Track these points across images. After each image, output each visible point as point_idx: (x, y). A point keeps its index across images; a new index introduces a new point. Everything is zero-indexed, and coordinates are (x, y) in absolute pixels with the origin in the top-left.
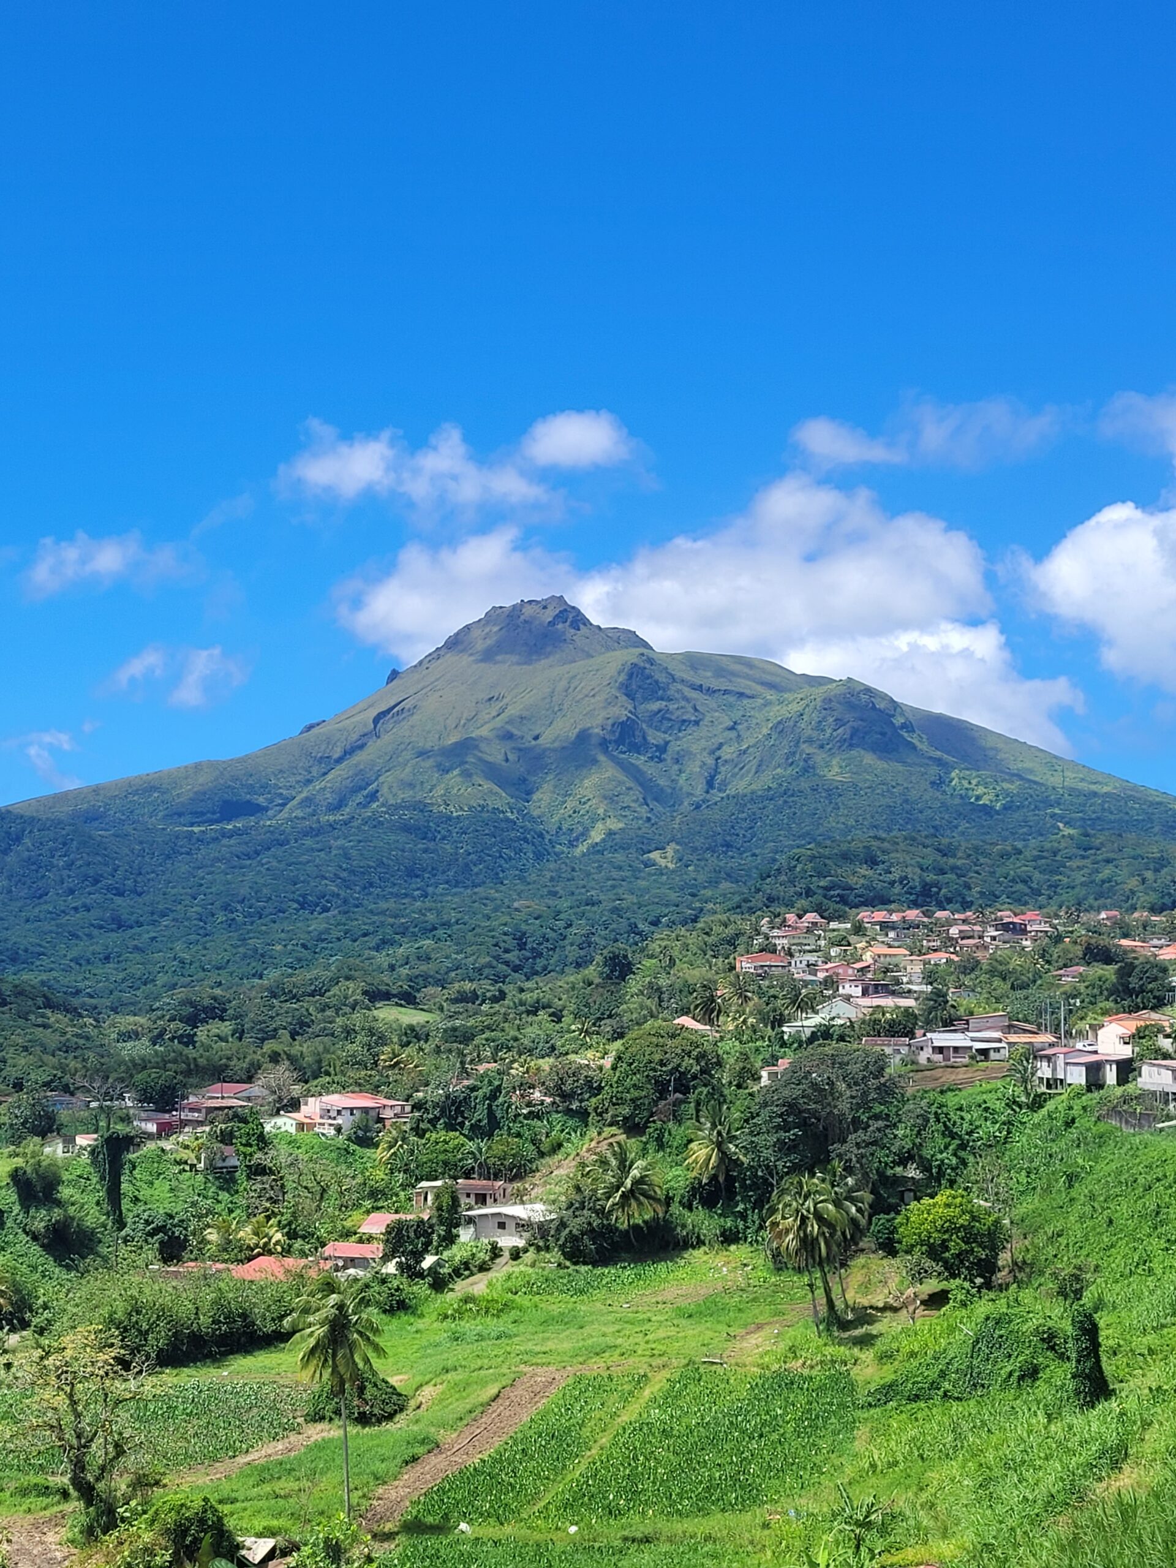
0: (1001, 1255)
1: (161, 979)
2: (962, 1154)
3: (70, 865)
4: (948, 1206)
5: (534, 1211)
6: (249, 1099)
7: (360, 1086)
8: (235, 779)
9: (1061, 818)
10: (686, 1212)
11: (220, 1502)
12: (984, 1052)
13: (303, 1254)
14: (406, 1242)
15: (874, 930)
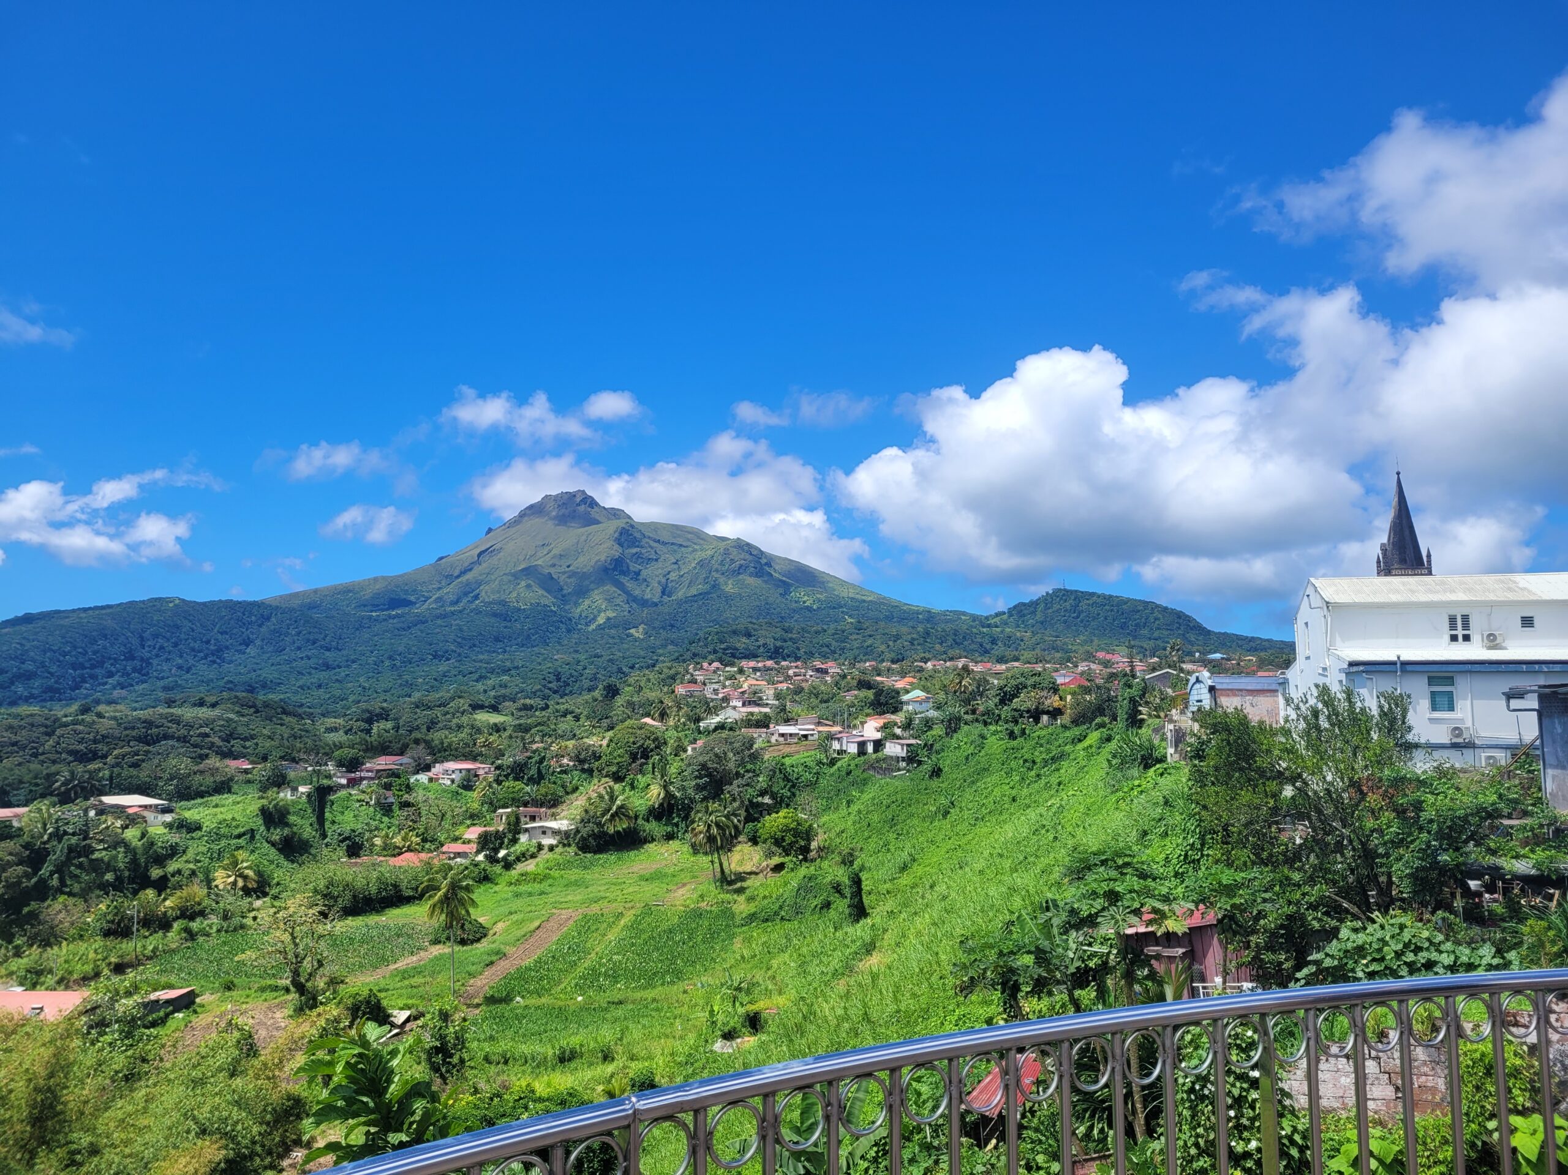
0: (812, 843)
1: (351, 698)
2: (793, 790)
3: (299, 634)
4: (785, 818)
5: (562, 824)
7: (466, 757)
8: (397, 587)
9: (847, 613)
10: (646, 823)
11: (379, 991)
12: (805, 736)
13: (430, 851)
14: (487, 842)
15: (748, 671)
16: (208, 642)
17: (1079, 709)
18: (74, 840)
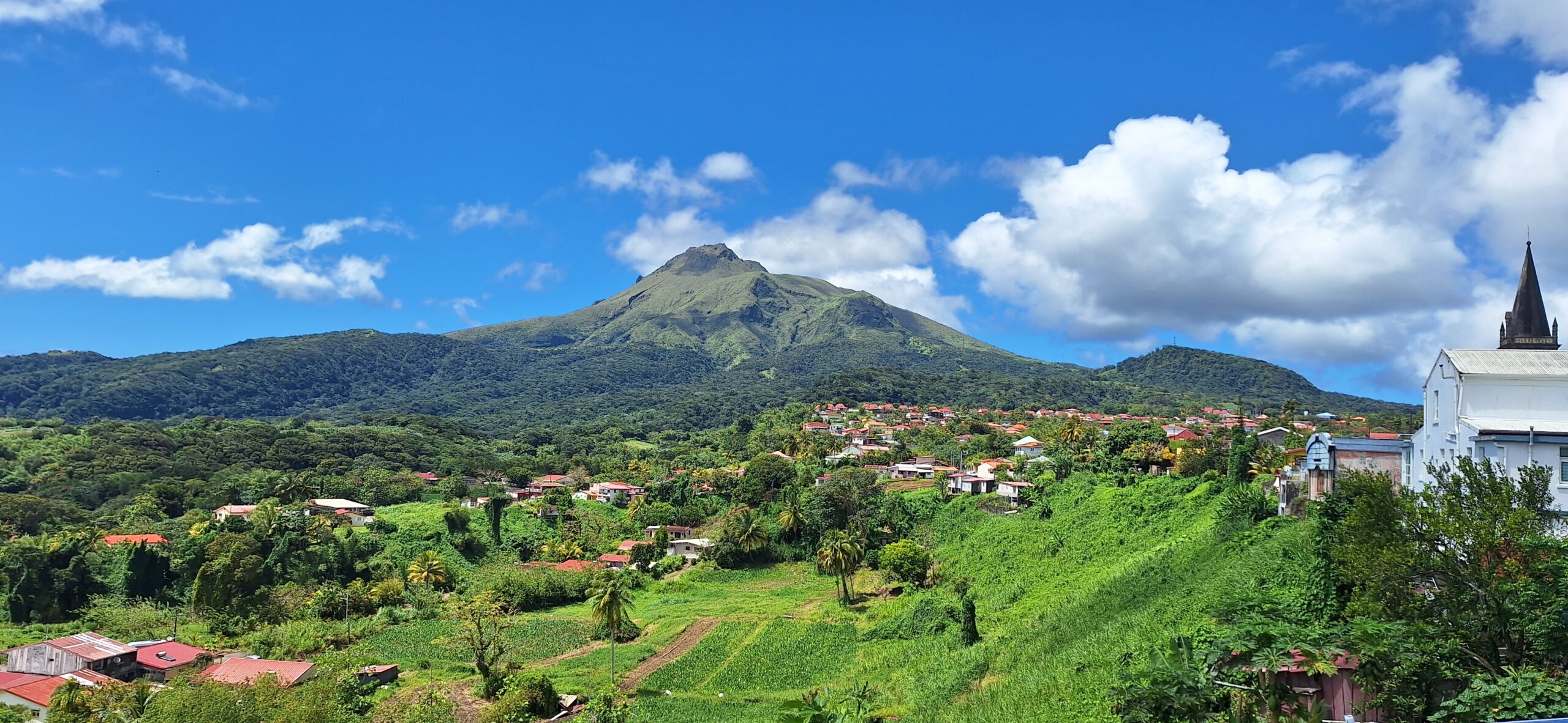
0: (928, 571)
1: (520, 422)
2: (911, 522)
3: (475, 365)
4: (904, 547)
5: (703, 542)
6: (564, 483)
7: (619, 479)
8: (559, 327)
9: (961, 363)
10: (777, 545)
11: (550, 677)
12: (923, 475)
13: (590, 560)
14: (641, 555)
15: (869, 413)
16: (398, 369)
17: (1189, 461)
18: (294, 535)
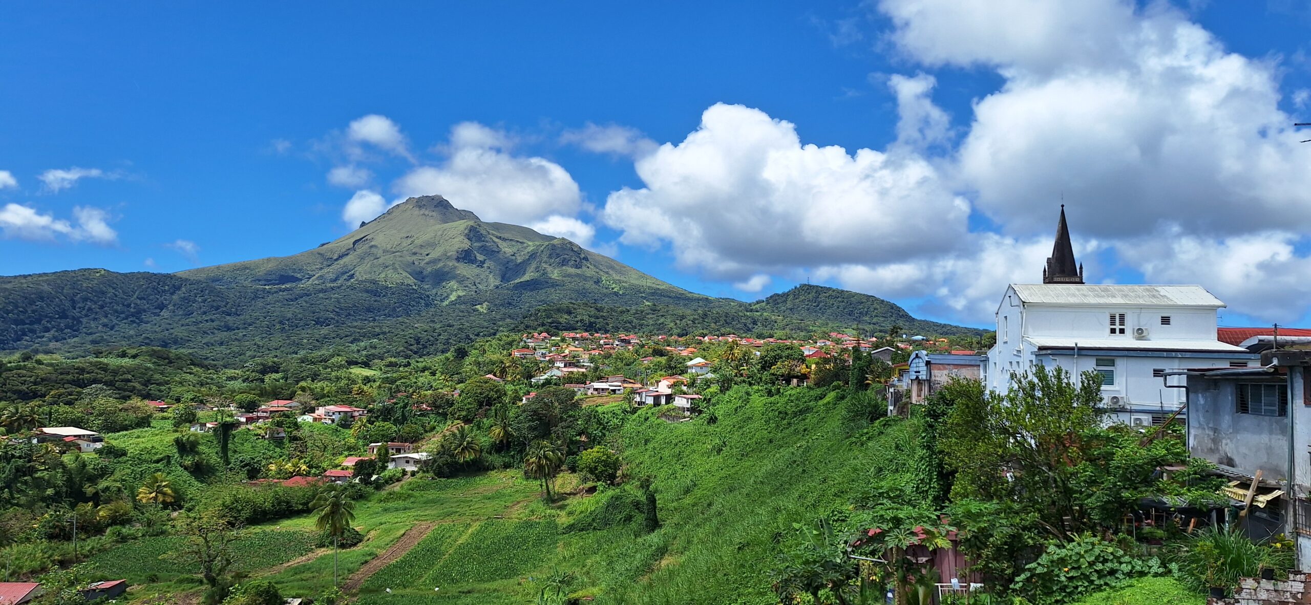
0: (618, 472)
1: (248, 354)
2: (603, 431)
3: (204, 301)
4: (598, 452)
5: (422, 456)
7: (344, 402)
8: (287, 266)
9: (645, 298)
10: (489, 455)
11: (276, 583)
12: (614, 391)
13: (315, 475)
14: (363, 469)
15: (569, 341)
16: (129, 306)
17: (821, 374)
18: (20, 462)
